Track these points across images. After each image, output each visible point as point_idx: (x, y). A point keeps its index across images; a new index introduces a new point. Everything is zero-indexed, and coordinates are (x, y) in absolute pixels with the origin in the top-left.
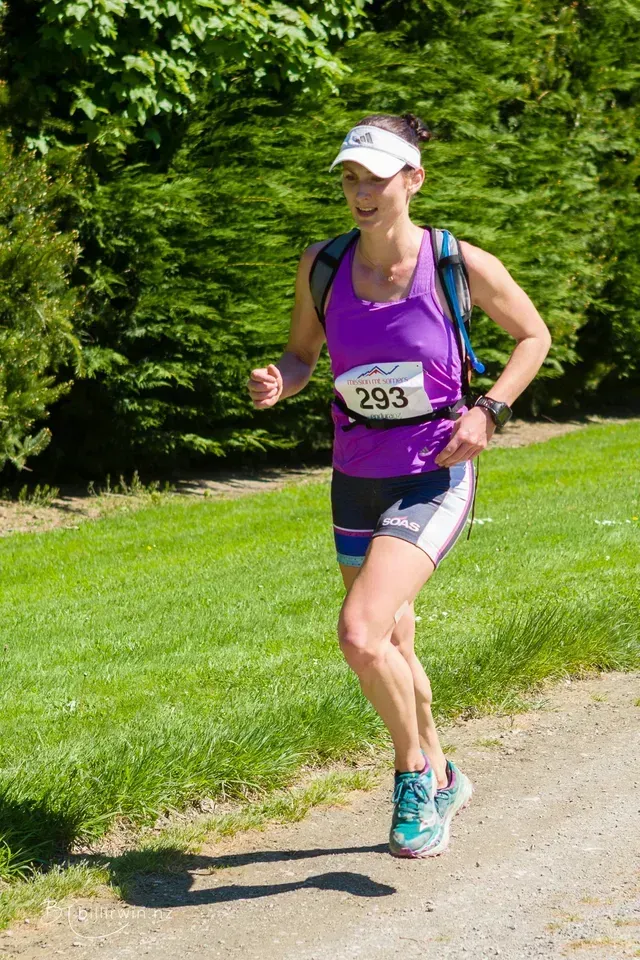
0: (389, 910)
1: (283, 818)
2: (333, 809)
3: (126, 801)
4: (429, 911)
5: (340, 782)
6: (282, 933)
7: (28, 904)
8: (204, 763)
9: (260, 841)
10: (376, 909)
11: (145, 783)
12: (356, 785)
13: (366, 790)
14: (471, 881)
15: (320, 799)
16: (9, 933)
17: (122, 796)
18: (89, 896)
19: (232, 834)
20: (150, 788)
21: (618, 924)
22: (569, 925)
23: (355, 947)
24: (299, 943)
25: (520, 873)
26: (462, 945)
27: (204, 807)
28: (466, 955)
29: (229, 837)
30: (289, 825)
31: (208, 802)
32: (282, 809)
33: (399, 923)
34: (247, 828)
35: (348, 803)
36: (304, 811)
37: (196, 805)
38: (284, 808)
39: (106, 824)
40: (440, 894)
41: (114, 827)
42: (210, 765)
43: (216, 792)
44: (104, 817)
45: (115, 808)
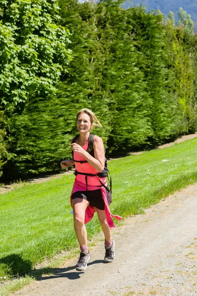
0: (110, 273)
3: (47, 253)
4: (119, 272)
5: (90, 244)
6: (89, 280)
8: (61, 243)
10: (107, 273)
11: (50, 249)
12: (93, 245)
13: (95, 246)
14: (125, 265)
21: (161, 272)
22: (150, 273)
23: (106, 282)
24: (93, 282)
25: (135, 262)
26: (129, 280)
27: (62, 253)
28: (130, 282)
31: (63, 252)
33: (114, 275)
34: (73, 257)
35: (92, 249)
37: (60, 253)
39: (43, 259)
40: (120, 268)
41: (45, 259)
42: (63, 244)
43: (64, 249)
44: (43, 257)
45: (45, 255)
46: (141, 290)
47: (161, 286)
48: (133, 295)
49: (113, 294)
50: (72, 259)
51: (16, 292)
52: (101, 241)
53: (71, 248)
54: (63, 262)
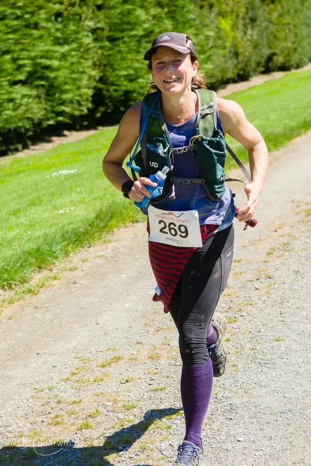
0: (82, 325)
1: (30, 294)
2: (49, 289)
4: (98, 324)
5: (49, 278)
9: (24, 304)
10: (77, 326)
12: (55, 278)
13: (59, 280)
14: (109, 310)
15: (43, 285)
19: (13, 303)
22: (152, 323)
23: (74, 342)
24: (51, 342)
25: (127, 305)
26: (114, 336)
28: (117, 339)
29: (12, 304)
30: (33, 296)
32: (30, 291)
33: (88, 330)
34: (18, 300)
35: (54, 286)
36: (38, 291)
38: (31, 290)
40: (100, 317)
43: (3, 287)
46: (135, 353)
47: (169, 345)
48: (120, 361)
49: (84, 361)
50: (17, 304)
52: (71, 270)
53: (16, 285)
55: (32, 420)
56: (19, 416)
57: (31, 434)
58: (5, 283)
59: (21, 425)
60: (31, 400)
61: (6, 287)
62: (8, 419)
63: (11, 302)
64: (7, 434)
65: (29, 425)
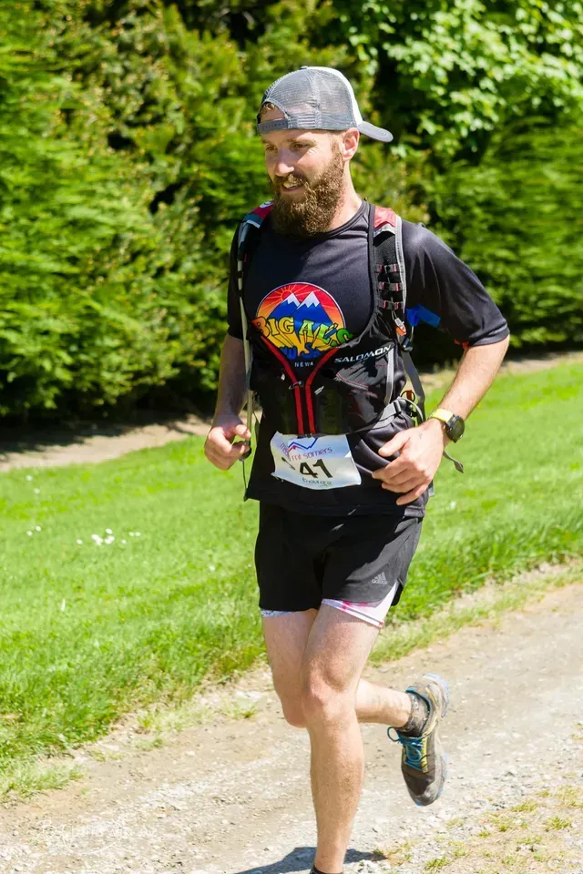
3: (494, 566)
7: (439, 631)
8: (541, 540)
16: (430, 650)
17: (492, 561)
18: (477, 626)
19: (563, 585)
20: (510, 556)
27: (542, 569)
29: (561, 588)
31: (545, 566)
34: (572, 582)
37: (537, 567)
39: (482, 580)
41: (487, 583)
42: (546, 542)
43: (549, 559)
44: (481, 576)
45: (487, 569)
50: (569, 589)
51: (385, 666)
53: (571, 558)
54: (539, 593)
55: (567, 771)
56: (547, 763)
57: (563, 792)
58: (554, 553)
59: (547, 777)
60: (570, 741)
61: (555, 560)
62: (528, 765)
63: (560, 584)
64: (523, 788)
65: (560, 778)
